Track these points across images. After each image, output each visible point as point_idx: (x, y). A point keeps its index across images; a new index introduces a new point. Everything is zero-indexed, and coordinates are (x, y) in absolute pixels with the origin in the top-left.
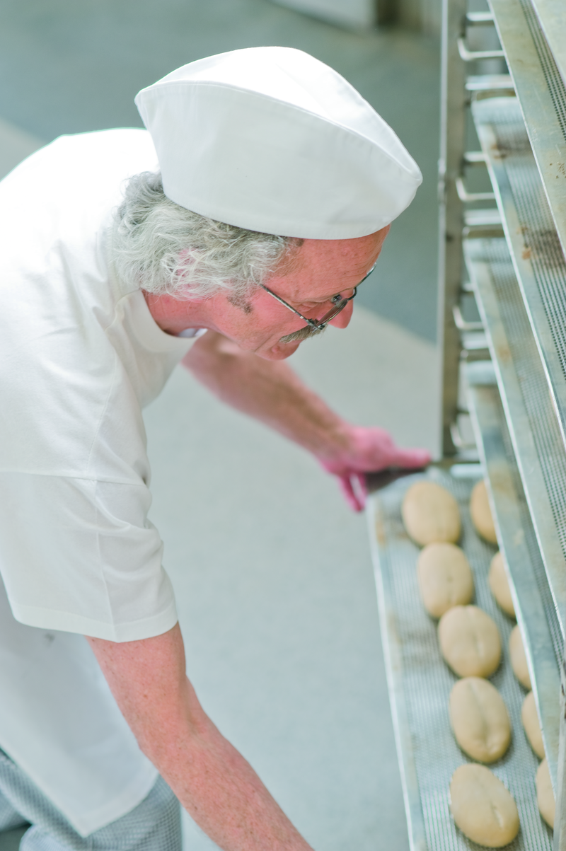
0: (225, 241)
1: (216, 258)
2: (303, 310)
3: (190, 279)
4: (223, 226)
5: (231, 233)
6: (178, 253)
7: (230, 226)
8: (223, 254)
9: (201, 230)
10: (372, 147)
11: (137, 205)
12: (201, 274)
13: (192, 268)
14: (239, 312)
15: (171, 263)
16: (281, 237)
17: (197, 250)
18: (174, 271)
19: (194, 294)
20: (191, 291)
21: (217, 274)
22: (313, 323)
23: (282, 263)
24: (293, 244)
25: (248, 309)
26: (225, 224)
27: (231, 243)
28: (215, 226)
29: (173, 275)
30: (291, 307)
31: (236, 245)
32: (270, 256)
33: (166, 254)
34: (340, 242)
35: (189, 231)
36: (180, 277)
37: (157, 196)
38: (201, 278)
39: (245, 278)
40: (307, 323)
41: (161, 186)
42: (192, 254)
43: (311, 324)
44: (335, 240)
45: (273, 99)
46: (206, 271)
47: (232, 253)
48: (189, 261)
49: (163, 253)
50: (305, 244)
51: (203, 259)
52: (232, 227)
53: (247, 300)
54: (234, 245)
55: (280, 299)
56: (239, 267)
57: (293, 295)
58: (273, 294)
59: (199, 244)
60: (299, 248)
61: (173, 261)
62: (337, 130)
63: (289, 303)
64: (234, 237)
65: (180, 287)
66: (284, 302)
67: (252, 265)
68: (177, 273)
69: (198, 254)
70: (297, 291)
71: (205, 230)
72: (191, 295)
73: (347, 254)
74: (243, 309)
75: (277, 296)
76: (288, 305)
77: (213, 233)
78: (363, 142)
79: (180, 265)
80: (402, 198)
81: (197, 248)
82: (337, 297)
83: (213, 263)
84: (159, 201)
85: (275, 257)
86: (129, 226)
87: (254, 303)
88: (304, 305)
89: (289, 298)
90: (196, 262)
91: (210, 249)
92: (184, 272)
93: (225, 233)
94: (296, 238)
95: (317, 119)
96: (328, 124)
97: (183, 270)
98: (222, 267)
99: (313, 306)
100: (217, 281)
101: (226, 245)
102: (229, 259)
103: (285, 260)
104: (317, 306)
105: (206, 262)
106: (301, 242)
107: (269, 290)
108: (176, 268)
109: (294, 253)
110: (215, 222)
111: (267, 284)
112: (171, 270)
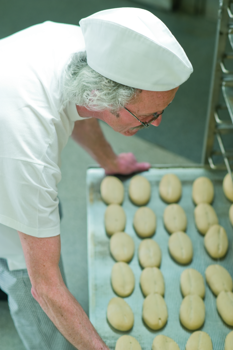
0: (110, 88)
1: (105, 95)
2: (140, 118)
3: (95, 103)
4: (110, 81)
5: (113, 85)
6: (91, 92)
7: (113, 81)
8: (109, 94)
9: (101, 82)
10: (174, 56)
11: (75, 67)
12: (99, 101)
13: (96, 98)
14: (114, 117)
15: (87, 95)
16: (133, 88)
17: (98, 91)
18: (88, 99)
19: (96, 109)
20: (94, 108)
21: (105, 102)
22: (144, 124)
23: (133, 99)
24: (138, 91)
25: (118, 116)
26: (111, 80)
27: (112, 89)
28: (107, 81)
29: (88, 100)
30: (135, 117)
31: (114, 90)
32: (128, 96)
33: (86, 91)
34: (157, 92)
35: (96, 83)
36: (90, 102)
37: (84, 64)
38: (99, 103)
39: (117, 104)
40: (141, 124)
41: (86, 59)
42: (97, 92)
43: (143, 124)
44: (155, 92)
45: (135, 32)
46: (101, 100)
47: (112, 93)
48: (95, 95)
49: (84, 91)
50: (143, 92)
51: (101, 95)
52: (114, 82)
53: (118, 113)
54: (113, 90)
55: (131, 113)
56: (115, 99)
57: (136, 112)
58: (128, 111)
59: (100, 88)
60: (140, 94)
61: (88, 95)
62: (160, 47)
63: (135, 115)
64: (114, 87)
65: (91, 105)
66: (133, 114)
67: (120, 99)
68: (90, 100)
69: (99, 93)
70: (138, 111)
71: (102, 82)
72: (94, 109)
73: (160, 97)
74: (116, 116)
75: (130, 112)
76: (134, 115)
77: (105, 84)
78: (170, 53)
79: (91, 97)
80: (184, 78)
81: (98, 90)
82: (155, 113)
83: (104, 97)
84: (84, 66)
85: (129, 97)
86: (71, 76)
87: (120, 114)
88: (141, 116)
89: (135, 113)
90: (97, 96)
91: (103, 91)
92: (92, 100)
93: (111, 85)
94: (139, 89)
95: (152, 42)
96: (157, 45)
97: (92, 99)
98: (108, 99)
99: (145, 117)
100: (106, 105)
101: (110, 90)
102: (111, 96)
103: (133, 98)
104: (147, 117)
105: (101, 96)
106: (141, 91)
107: (127, 109)
108: (89, 98)
109: (138, 95)
110: (107, 79)
111: (126, 107)
112: (87, 99)
